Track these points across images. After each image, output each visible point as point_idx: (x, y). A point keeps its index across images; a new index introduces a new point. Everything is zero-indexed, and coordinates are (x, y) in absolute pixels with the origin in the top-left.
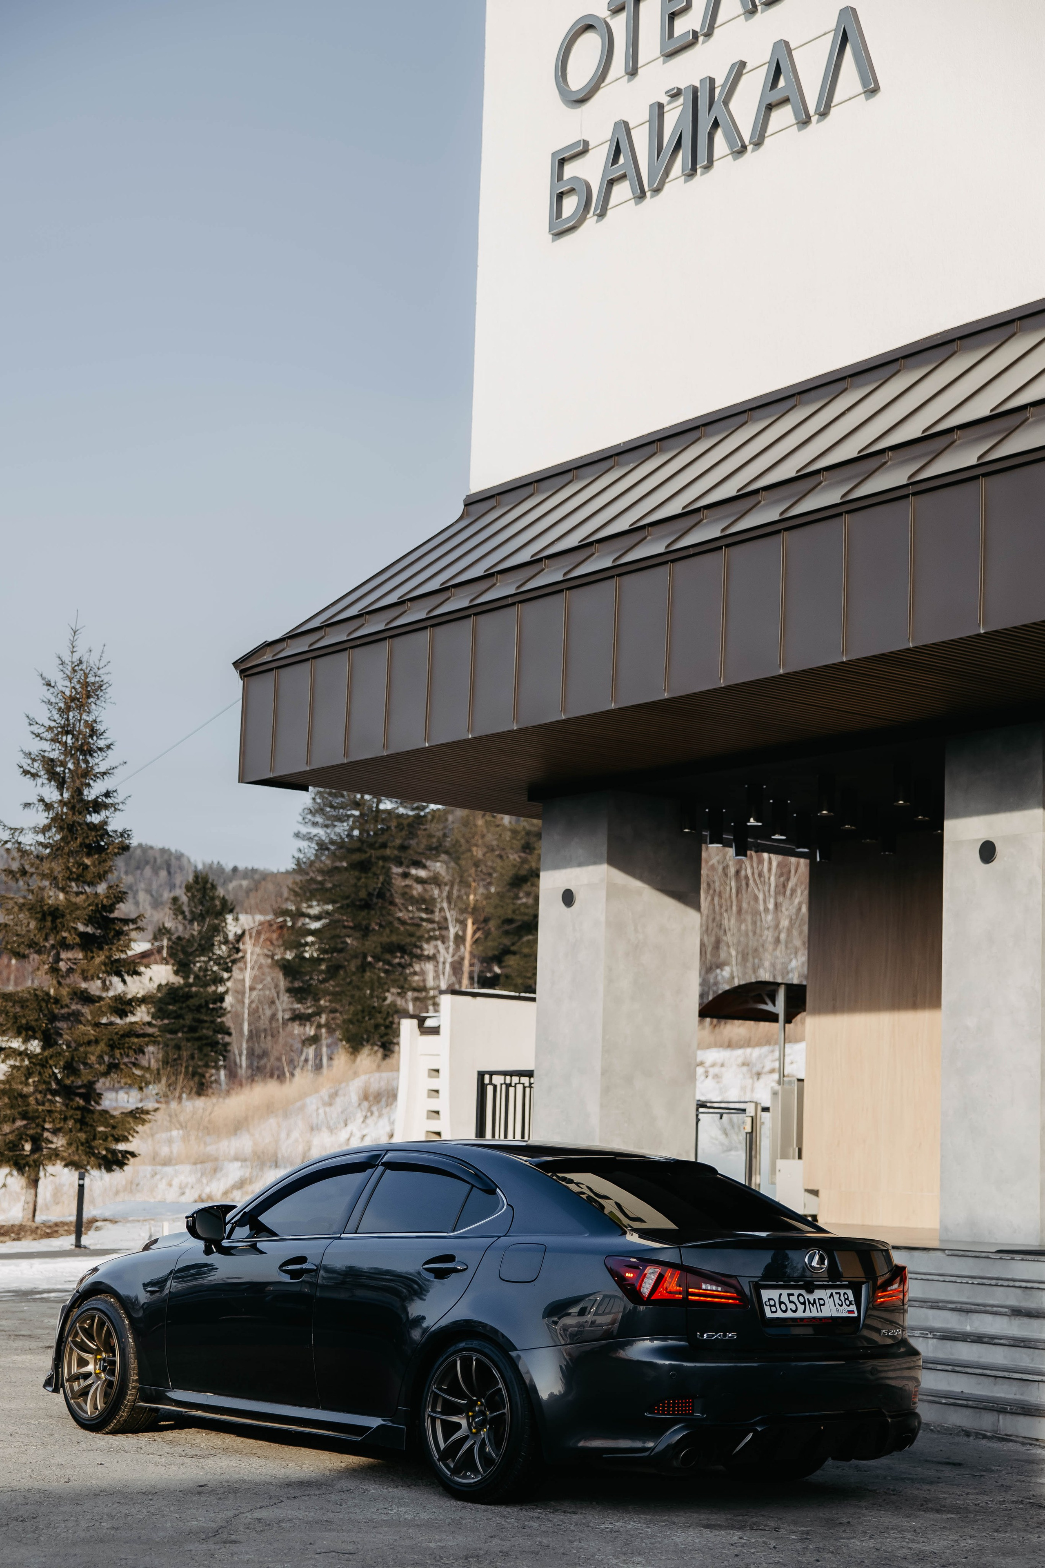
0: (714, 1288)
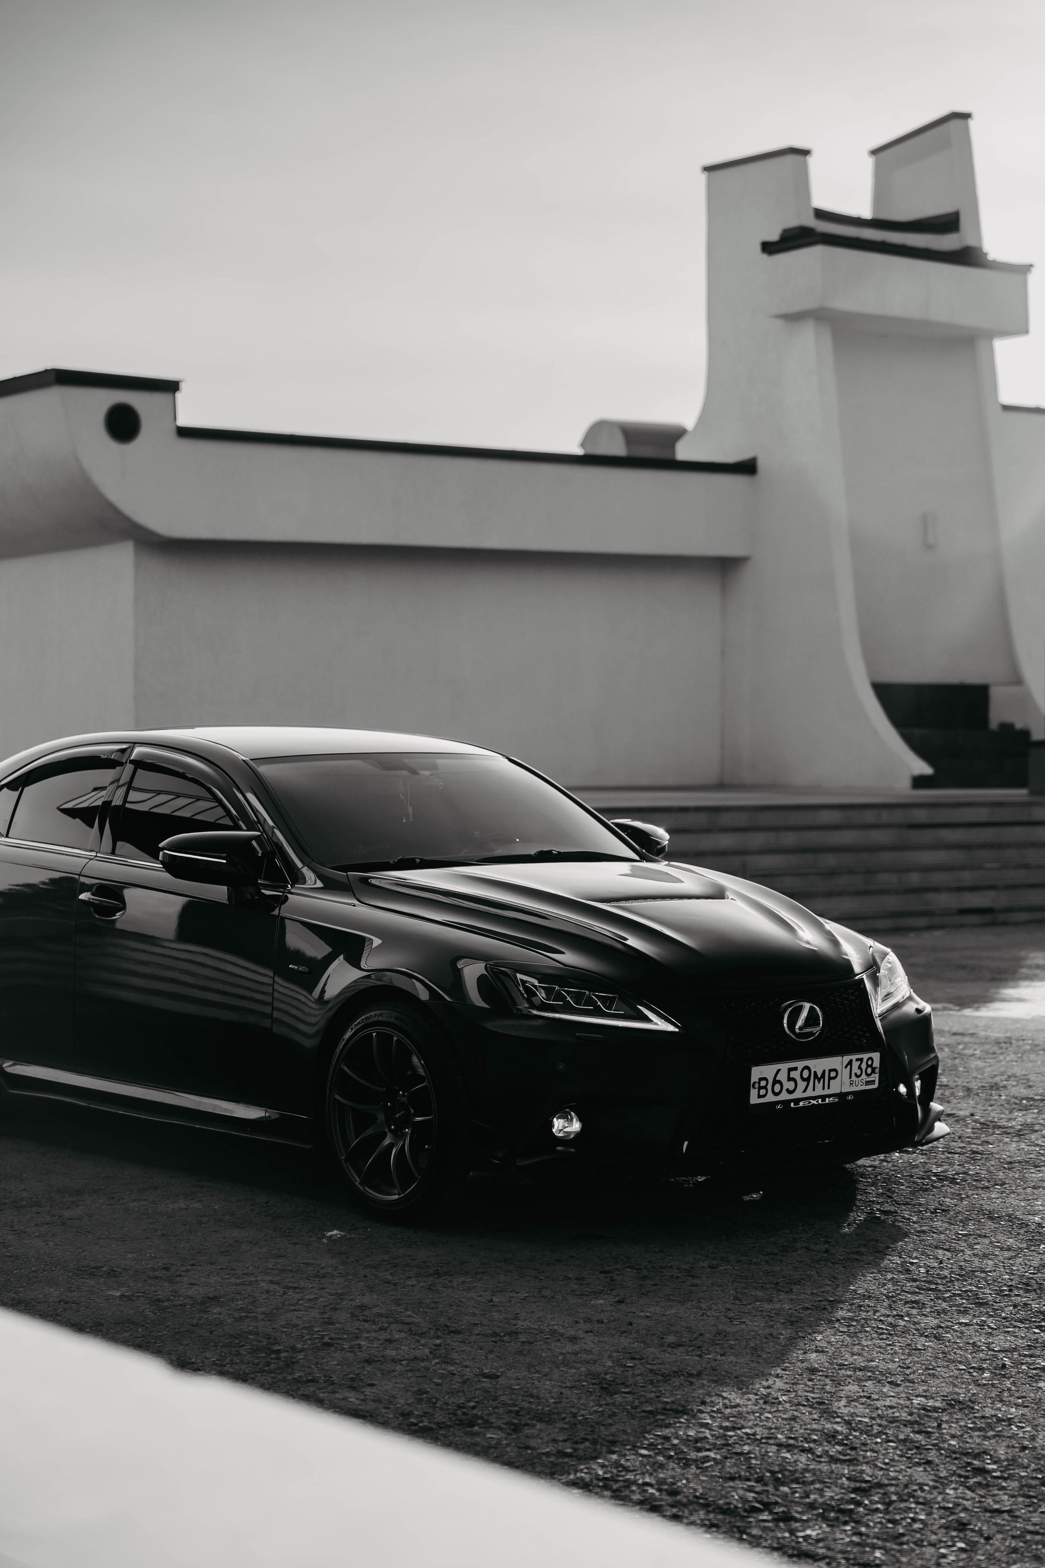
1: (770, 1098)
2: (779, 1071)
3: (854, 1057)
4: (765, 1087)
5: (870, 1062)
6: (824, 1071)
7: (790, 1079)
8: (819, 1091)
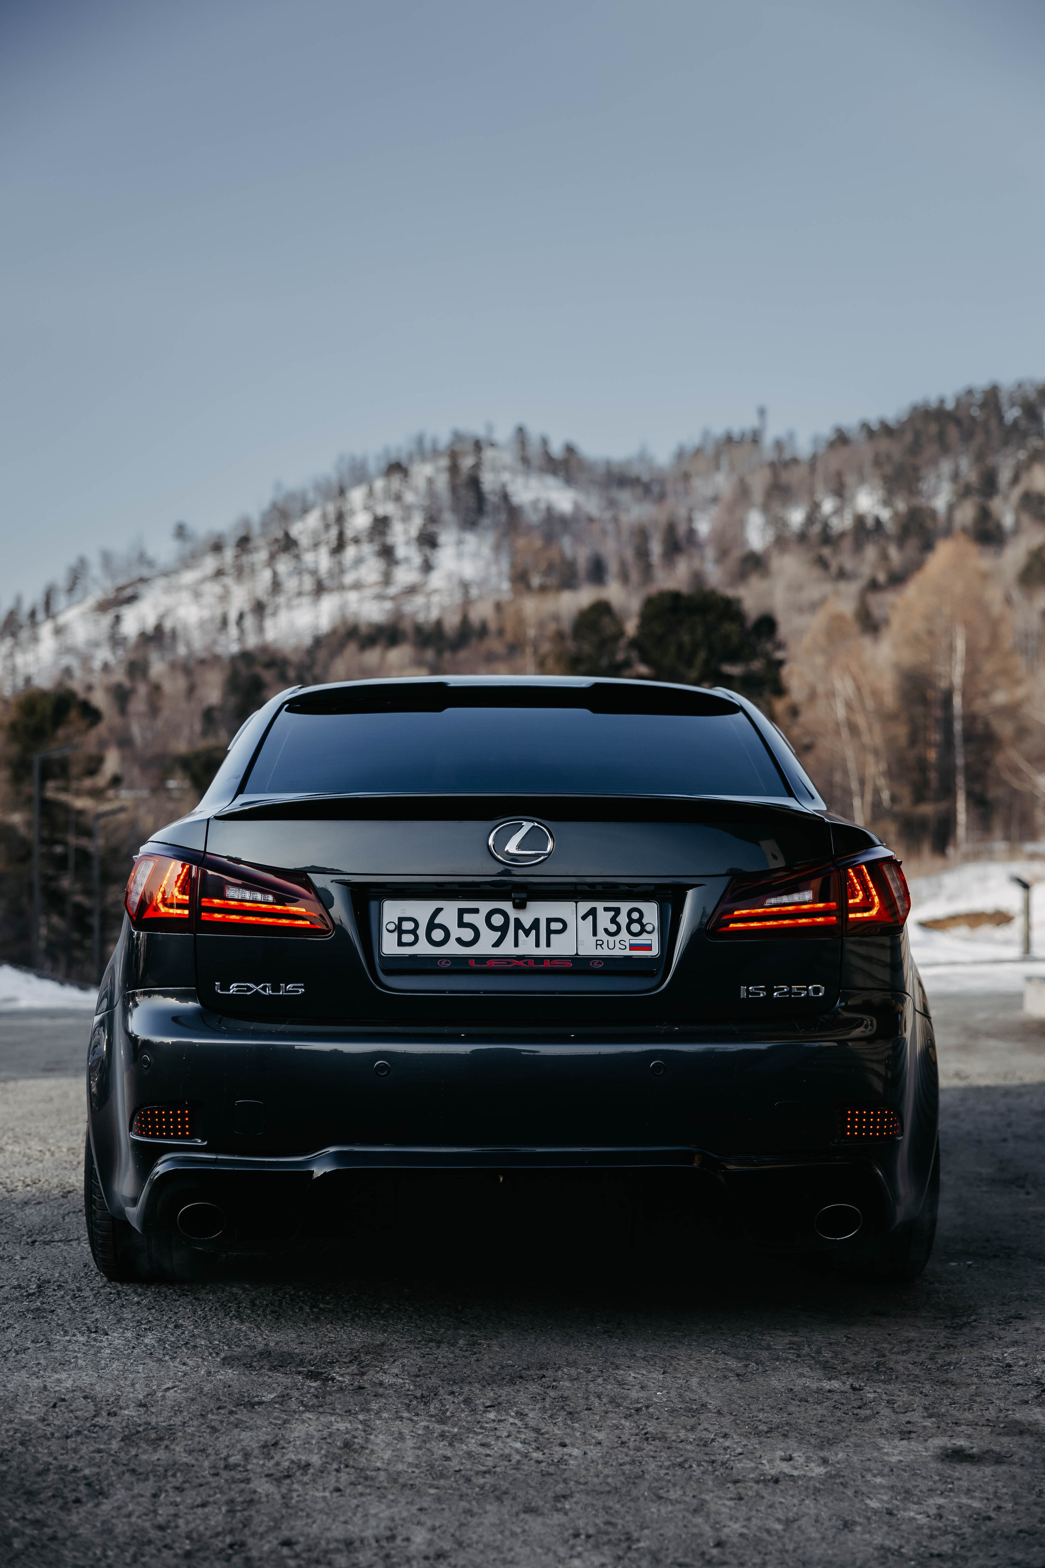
0: (259, 896)
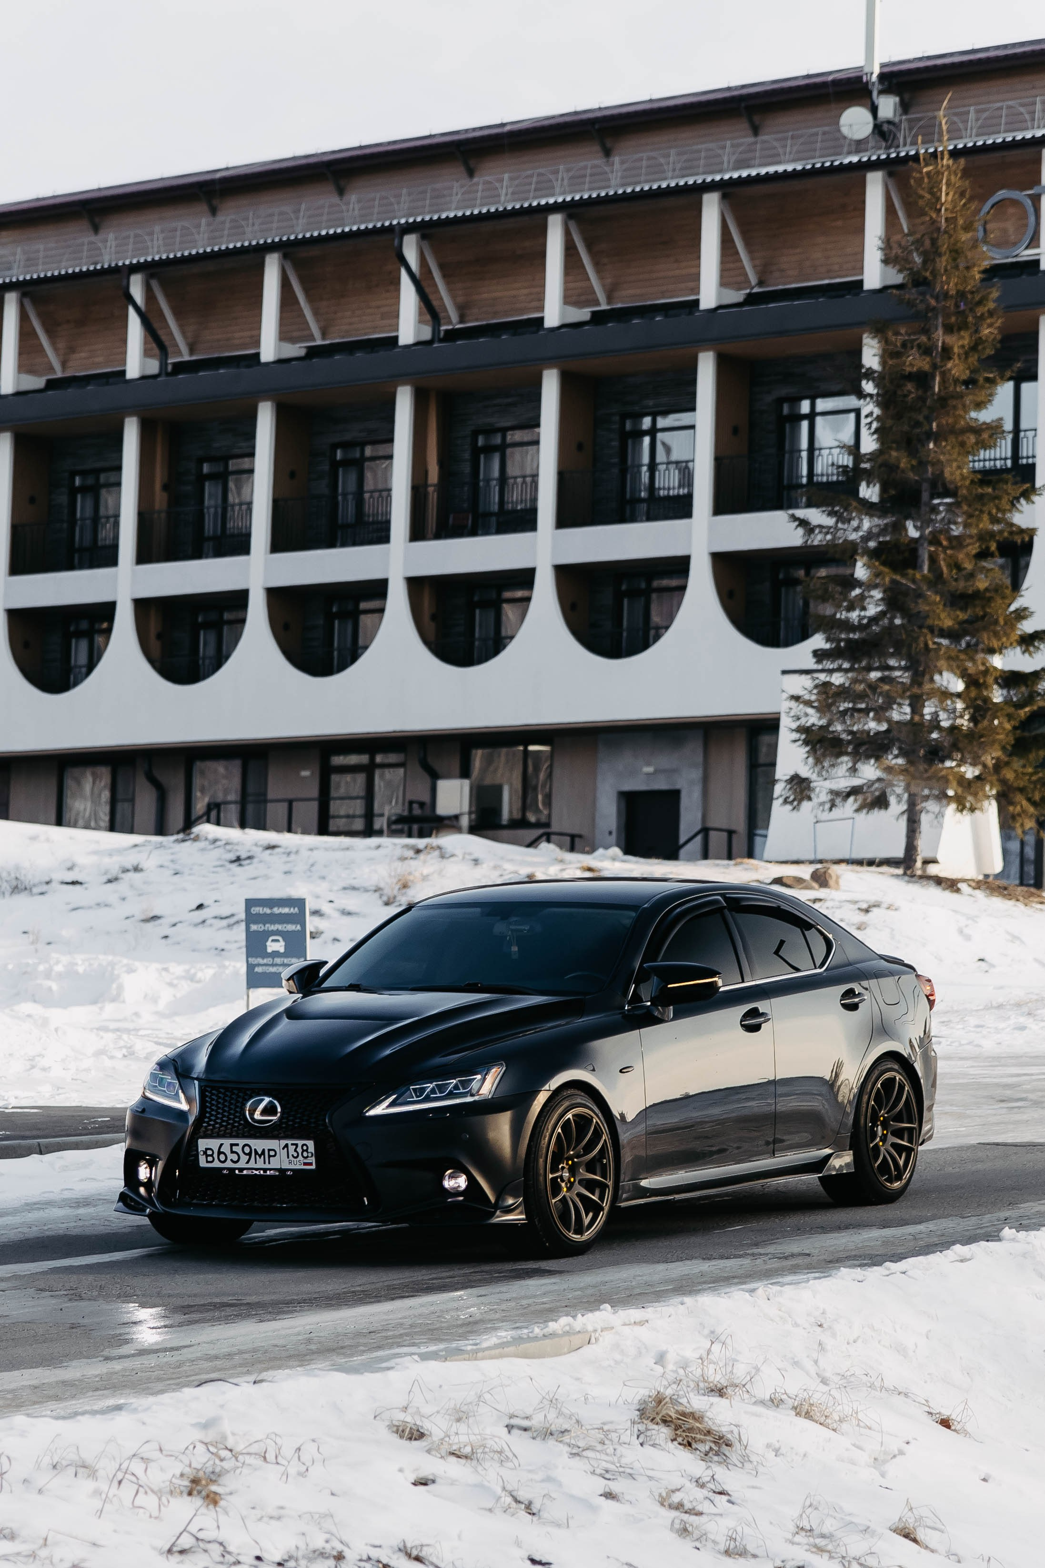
1: (216, 1164)
2: (222, 1145)
3: (290, 1142)
4: (212, 1155)
5: (305, 1148)
6: (264, 1150)
7: (232, 1152)
8: (260, 1164)
